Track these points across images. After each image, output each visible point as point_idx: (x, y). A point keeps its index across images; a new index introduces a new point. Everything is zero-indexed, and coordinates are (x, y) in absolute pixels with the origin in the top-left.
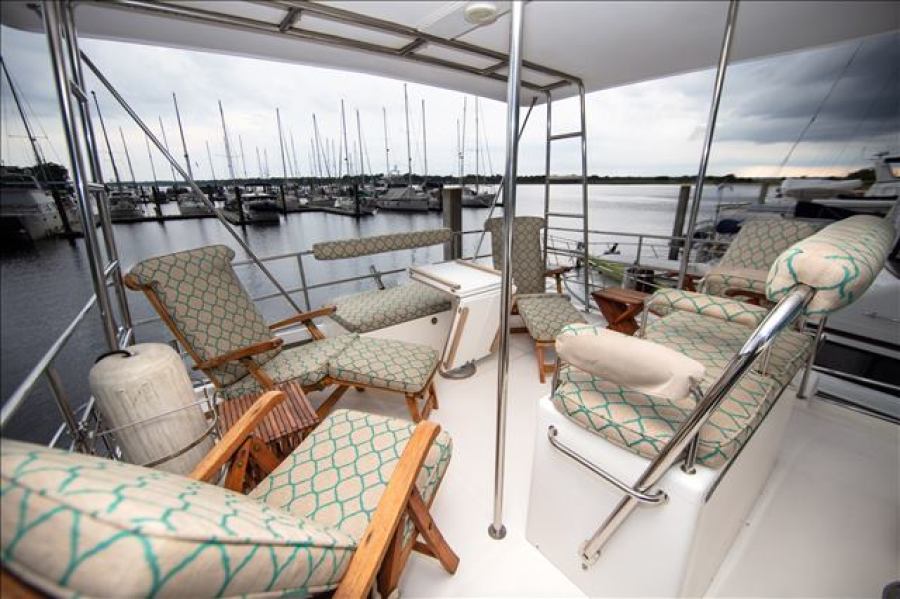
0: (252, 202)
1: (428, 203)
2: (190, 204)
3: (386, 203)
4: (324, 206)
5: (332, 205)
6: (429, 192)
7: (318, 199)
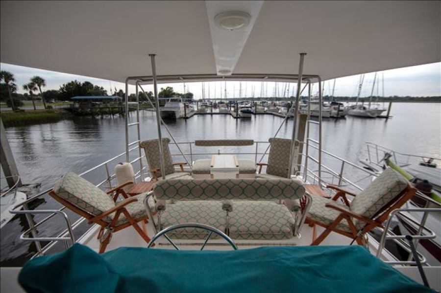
0: (243, 109)
1: (330, 114)
2: (223, 108)
3: (305, 112)
4: (273, 111)
5: (277, 112)
6: (333, 107)
7: (272, 108)
